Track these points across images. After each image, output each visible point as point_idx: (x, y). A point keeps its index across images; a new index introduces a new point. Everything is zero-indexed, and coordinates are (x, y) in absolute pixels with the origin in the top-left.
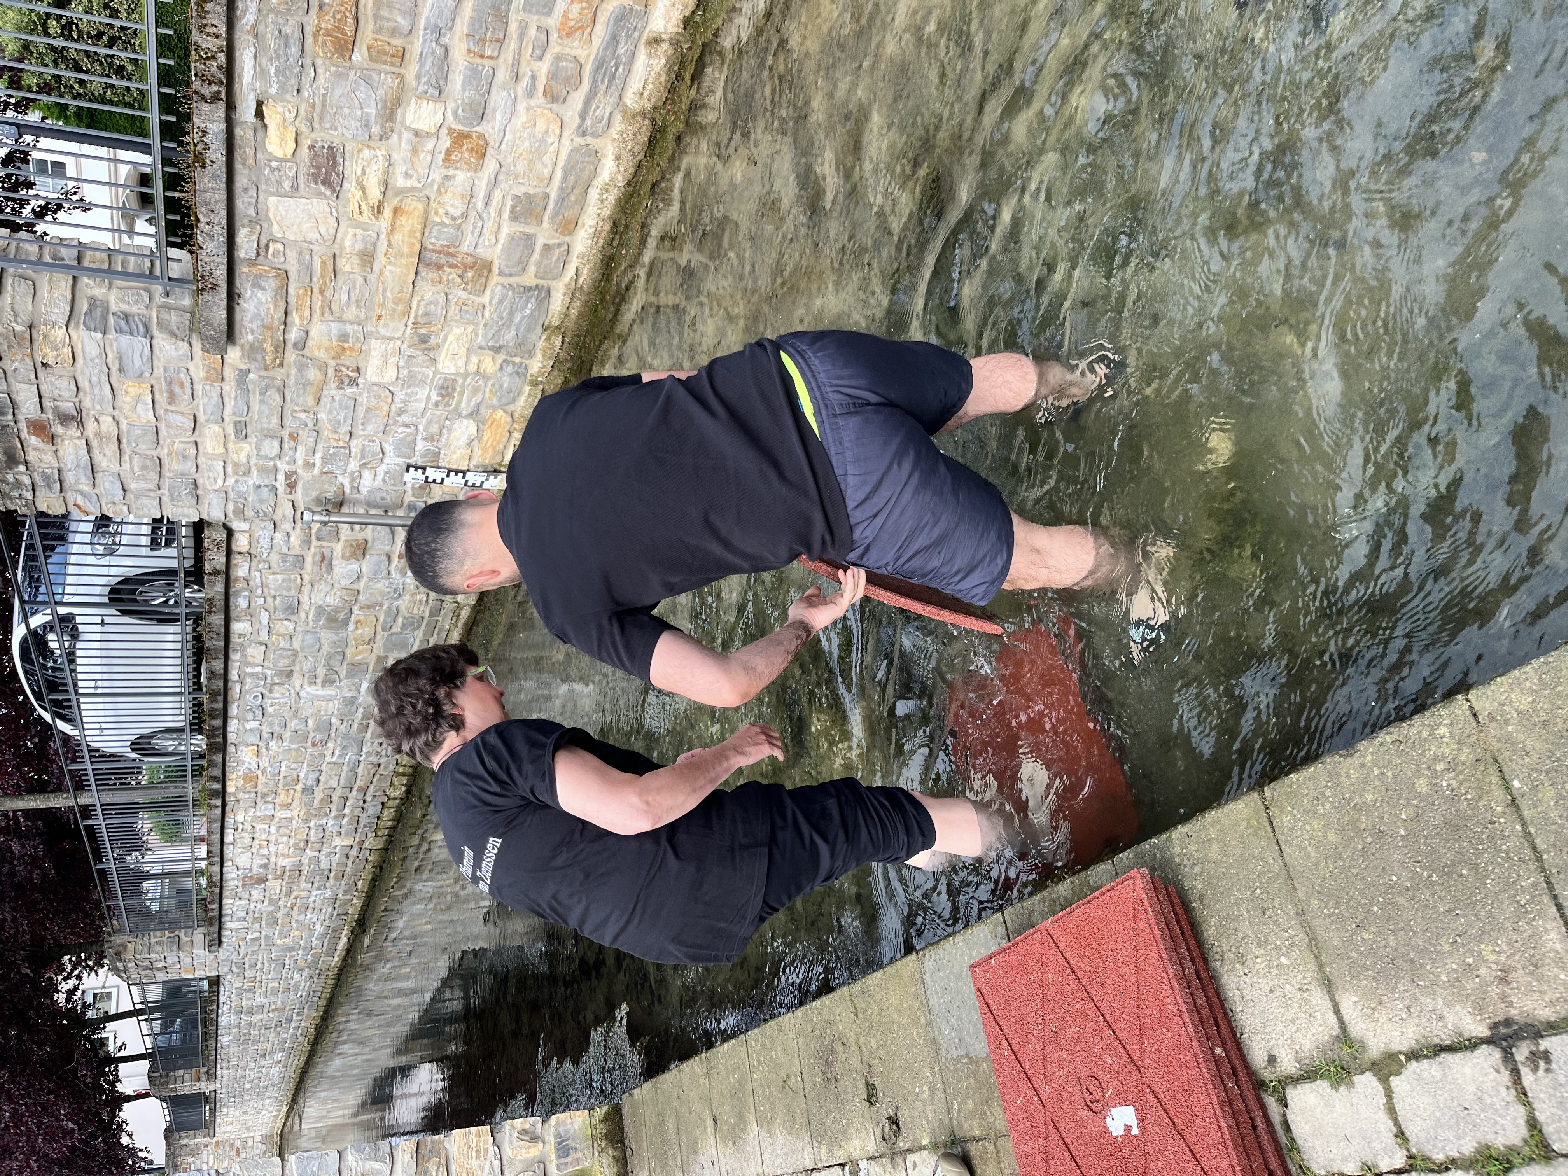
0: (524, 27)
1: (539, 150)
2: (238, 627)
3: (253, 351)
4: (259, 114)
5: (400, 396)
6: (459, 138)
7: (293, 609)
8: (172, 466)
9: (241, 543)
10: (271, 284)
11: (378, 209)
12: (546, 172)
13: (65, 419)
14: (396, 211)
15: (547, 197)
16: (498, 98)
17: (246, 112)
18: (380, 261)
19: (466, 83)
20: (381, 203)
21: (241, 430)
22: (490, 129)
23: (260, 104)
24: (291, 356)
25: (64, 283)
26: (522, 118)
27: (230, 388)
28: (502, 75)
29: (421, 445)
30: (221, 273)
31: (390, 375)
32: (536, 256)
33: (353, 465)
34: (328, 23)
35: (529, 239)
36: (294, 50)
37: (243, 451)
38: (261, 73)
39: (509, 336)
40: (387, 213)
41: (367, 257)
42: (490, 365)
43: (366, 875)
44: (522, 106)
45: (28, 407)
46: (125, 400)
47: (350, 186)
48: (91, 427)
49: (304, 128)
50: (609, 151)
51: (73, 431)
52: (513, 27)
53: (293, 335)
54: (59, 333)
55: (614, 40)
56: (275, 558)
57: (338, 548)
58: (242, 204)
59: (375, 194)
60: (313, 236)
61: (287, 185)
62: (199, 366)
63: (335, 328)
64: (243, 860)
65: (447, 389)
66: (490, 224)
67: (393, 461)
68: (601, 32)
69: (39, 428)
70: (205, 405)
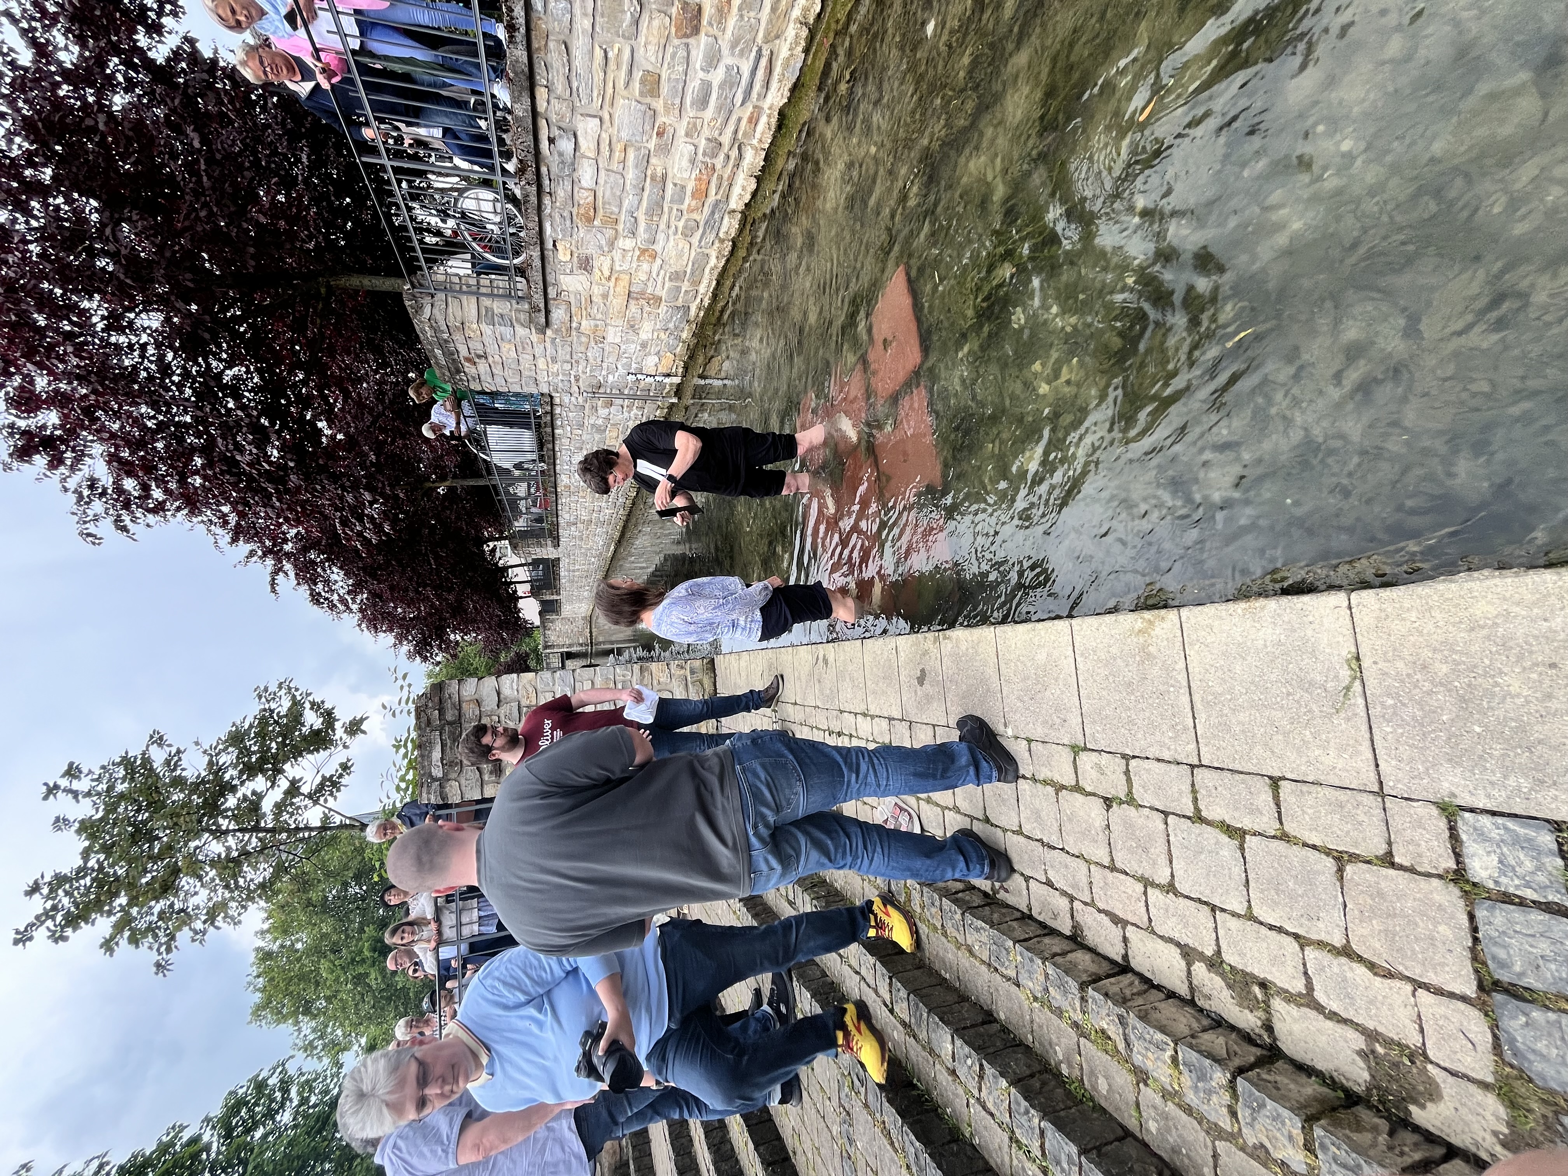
0: (671, 209)
1: (680, 256)
2: (557, 431)
3: (557, 331)
4: (554, 245)
5: (623, 347)
6: (643, 252)
7: (581, 426)
8: (526, 373)
9: (557, 401)
10: (564, 307)
11: (609, 278)
12: (685, 263)
13: (479, 357)
14: (617, 279)
15: (686, 272)
16: (661, 237)
17: (549, 245)
18: (611, 298)
19: (646, 231)
20: (610, 276)
21: (554, 360)
22: (658, 247)
23: (554, 242)
24: (574, 333)
25: (473, 300)
26: (672, 243)
27: (548, 345)
28: (662, 226)
29: (634, 366)
30: (542, 306)
31: (618, 340)
32: (682, 294)
33: (604, 373)
34: (582, 211)
35: (678, 289)
36: (568, 222)
37: (555, 368)
38: (554, 230)
39: (671, 325)
40: (613, 279)
41: (605, 296)
42: (663, 336)
43: (621, 524)
44: (671, 238)
45: (464, 352)
46: (504, 350)
47: (596, 270)
48: (490, 359)
49: (574, 249)
50: (713, 254)
51: (483, 360)
52: (666, 209)
53: (574, 325)
54: (475, 326)
55: (713, 213)
56: (572, 407)
57: (600, 403)
58: (550, 278)
59: (607, 273)
60: (580, 289)
61: (568, 271)
62: (535, 337)
63: (592, 323)
64: (567, 516)
65: (644, 345)
66: (660, 283)
67: (622, 371)
68: (707, 210)
69: (468, 360)
70: (539, 350)
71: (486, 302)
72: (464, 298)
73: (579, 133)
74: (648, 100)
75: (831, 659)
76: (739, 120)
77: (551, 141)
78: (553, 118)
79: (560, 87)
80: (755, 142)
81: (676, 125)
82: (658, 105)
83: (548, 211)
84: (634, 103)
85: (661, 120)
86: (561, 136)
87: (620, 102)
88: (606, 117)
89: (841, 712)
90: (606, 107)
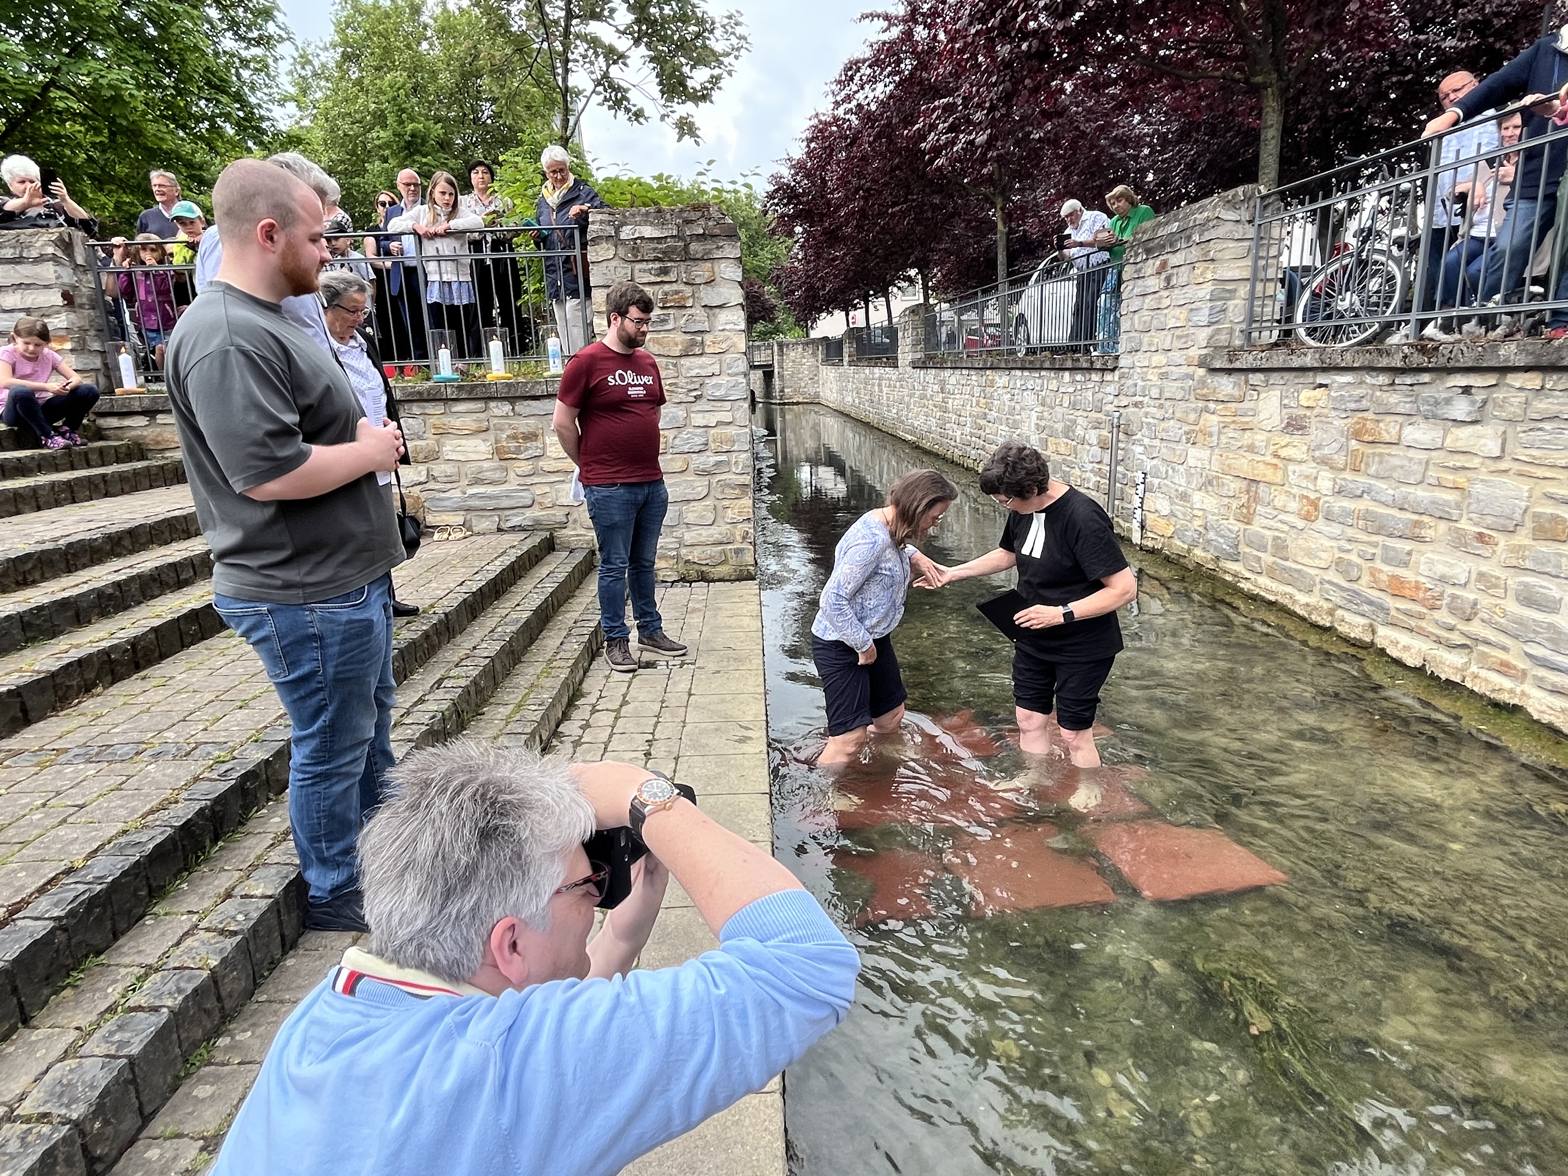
0: (1375, 545)
1: (1309, 553)
2: (1067, 374)
3: (1202, 382)
4: (1321, 386)
5: (1182, 468)
6: (1314, 504)
7: (1073, 406)
8: (1146, 338)
9: (1108, 377)
10: (1236, 393)
11: (1276, 456)
12: (1299, 559)
13: (1168, 279)
14: (1275, 466)
15: (1287, 560)
16: (1335, 529)
17: (1321, 379)
18: (1250, 456)
19: (1343, 509)
20: (1278, 457)
21: (1164, 376)
22: (1320, 524)
23: (1326, 386)
24: (1201, 404)
25: (1246, 274)
26: (1328, 543)
27: (1184, 370)
28: (1350, 532)
29: (1156, 481)
30: (1237, 365)
31: (1191, 462)
32: (1255, 553)
33: (1146, 441)
34: (1369, 425)
35: (1263, 548)
36: (1353, 406)
37: (1153, 376)
38: (1342, 386)
39: (1211, 535)
40: (1275, 461)
41: (1251, 449)
42: (1197, 523)
43: (941, 451)
44: (1334, 543)
45: (1174, 260)
46: (1178, 310)
47: (1287, 439)
48: (1165, 293)
49: (1317, 411)
50: (1312, 600)
51: (1163, 284)
52: (1374, 538)
53: (1212, 405)
54: (1209, 276)
55: (1370, 603)
56: (1100, 396)
57: (1105, 433)
58: (1275, 378)
59: (1283, 453)
60: (1262, 416)
61: (1286, 401)
62: (1195, 353)
63: (1215, 430)
64: (953, 380)
65: (1184, 497)
66: (1272, 523)
67: (1149, 465)
68: (1374, 594)
69: (1164, 265)
70: (1177, 356)
71: (1243, 290)
72: (1248, 262)
73: (1478, 427)
74: (1529, 524)
75: (747, 748)
76: (1505, 649)
77: (1467, 390)
78: (1499, 395)
79: (1542, 405)
80: (1474, 668)
81: (1495, 560)
82: (1523, 538)
83: (1368, 379)
84: (1523, 504)
85: (1502, 540)
86: (1473, 403)
87: (1525, 486)
88: (1503, 465)
89: (676, 759)
90: (1517, 466)
